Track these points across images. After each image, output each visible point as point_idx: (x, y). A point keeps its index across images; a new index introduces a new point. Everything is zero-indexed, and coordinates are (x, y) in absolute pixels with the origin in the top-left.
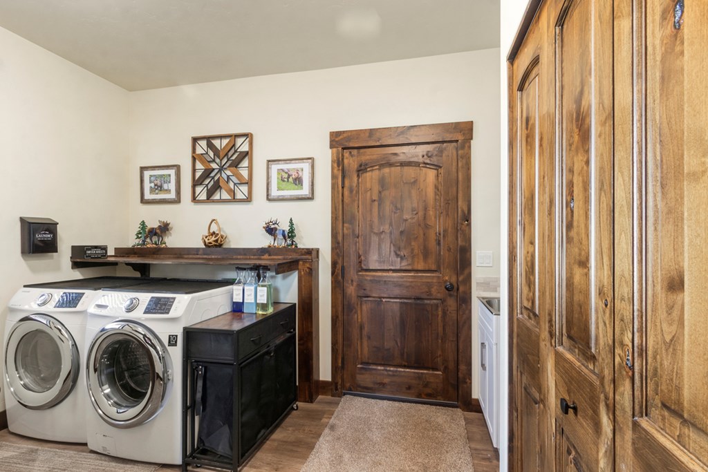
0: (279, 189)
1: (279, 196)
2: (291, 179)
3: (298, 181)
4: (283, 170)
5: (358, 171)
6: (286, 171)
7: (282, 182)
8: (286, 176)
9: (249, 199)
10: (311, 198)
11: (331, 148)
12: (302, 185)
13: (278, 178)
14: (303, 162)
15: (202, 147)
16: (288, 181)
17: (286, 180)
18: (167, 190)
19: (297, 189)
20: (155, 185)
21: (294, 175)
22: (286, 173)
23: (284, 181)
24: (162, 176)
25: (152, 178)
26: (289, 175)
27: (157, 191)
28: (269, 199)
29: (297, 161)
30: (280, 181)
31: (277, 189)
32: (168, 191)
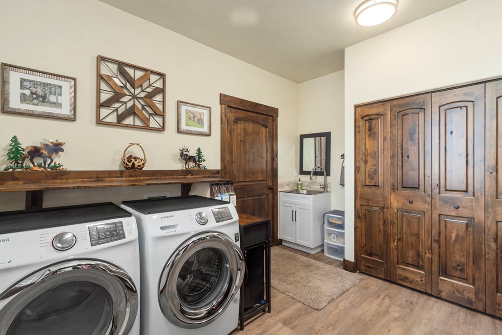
0: (187, 125)
1: (188, 130)
2: (196, 119)
3: (200, 122)
4: (190, 111)
5: (234, 122)
6: (192, 112)
7: (189, 120)
8: (193, 116)
9: (162, 129)
10: (209, 135)
11: (221, 104)
12: (203, 125)
13: (186, 116)
14: (205, 109)
15: (108, 70)
16: (194, 120)
17: (192, 119)
18: (54, 103)
19: (200, 127)
20: (32, 93)
21: (198, 117)
22: (192, 114)
23: (191, 119)
24: (45, 85)
25: (26, 83)
26: (194, 116)
27: (35, 101)
28: (179, 131)
29: (200, 107)
30: (188, 119)
31: (185, 124)
32: (58, 105)
